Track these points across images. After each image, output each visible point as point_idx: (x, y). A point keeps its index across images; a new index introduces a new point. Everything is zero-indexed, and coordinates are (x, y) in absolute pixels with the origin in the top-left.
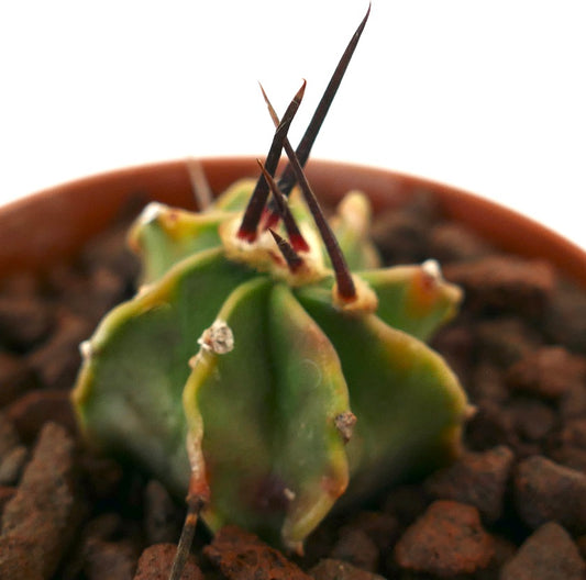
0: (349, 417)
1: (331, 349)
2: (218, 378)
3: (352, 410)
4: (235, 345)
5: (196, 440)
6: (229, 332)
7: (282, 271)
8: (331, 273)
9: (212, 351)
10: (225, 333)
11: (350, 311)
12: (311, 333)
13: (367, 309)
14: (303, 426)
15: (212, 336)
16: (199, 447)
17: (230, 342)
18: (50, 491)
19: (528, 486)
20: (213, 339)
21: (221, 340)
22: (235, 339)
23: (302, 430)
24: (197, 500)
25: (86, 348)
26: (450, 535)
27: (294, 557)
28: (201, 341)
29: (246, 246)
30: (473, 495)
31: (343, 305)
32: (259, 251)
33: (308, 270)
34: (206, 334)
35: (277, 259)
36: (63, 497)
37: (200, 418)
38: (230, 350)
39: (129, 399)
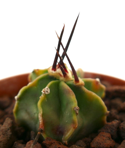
0: (78, 107)
1: (73, 93)
2: (46, 101)
3: (78, 106)
4: (50, 92)
5: (41, 114)
6: (49, 89)
7: (62, 78)
8: (74, 79)
9: (45, 94)
10: (48, 89)
11: (78, 85)
12: (68, 89)
13: (82, 85)
14: (67, 112)
15: (45, 90)
16: (41, 116)
17: (49, 91)
18: (6, 131)
19: (122, 128)
20: (45, 91)
21: (47, 91)
22: (50, 91)
23: (67, 113)
24: (41, 129)
25: (16, 97)
26: (104, 139)
27: (65, 144)
28: (42, 92)
29: (53, 72)
30: (109, 131)
31: (76, 84)
32: (57, 73)
33: (68, 77)
34: (43, 90)
35: (61, 75)
36: (9, 133)
37: (42, 109)
38: (49, 93)
39: (26, 111)
